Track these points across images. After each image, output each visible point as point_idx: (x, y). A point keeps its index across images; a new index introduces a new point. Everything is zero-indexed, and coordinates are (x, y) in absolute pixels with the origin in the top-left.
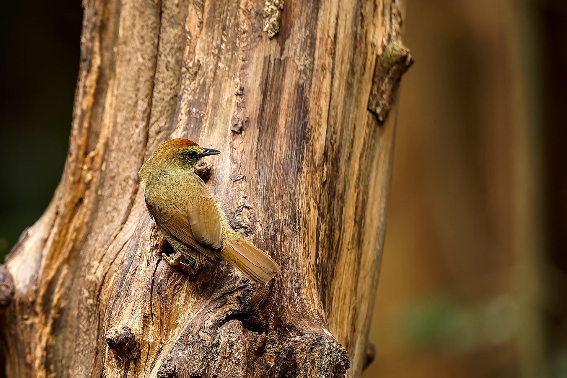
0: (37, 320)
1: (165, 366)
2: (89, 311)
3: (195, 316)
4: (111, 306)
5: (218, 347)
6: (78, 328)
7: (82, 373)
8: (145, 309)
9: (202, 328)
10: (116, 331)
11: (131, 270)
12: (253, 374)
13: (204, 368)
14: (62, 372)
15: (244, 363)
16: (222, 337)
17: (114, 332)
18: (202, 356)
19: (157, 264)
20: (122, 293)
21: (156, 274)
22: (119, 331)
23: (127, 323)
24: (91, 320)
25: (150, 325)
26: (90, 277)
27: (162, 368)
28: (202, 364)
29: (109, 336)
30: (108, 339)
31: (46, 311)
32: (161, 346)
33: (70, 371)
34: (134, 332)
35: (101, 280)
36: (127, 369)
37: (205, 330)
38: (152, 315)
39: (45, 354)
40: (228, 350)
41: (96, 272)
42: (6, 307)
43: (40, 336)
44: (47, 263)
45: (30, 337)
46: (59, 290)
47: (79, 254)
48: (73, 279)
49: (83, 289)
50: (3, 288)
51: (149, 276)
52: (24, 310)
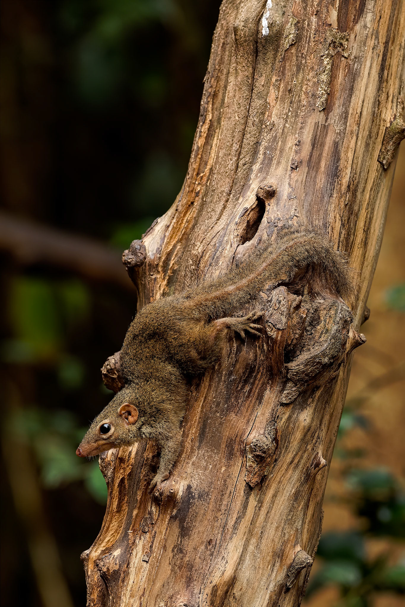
0: (158, 276)
2: (191, 273)
4: (206, 271)
5: (271, 302)
6: (184, 283)
11: (220, 250)
12: (292, 322)
15: (287, 314)
16: (274, 297)
19: (237, 247)
20: (214, 264)
21: (236, 253)
26: (194, 252)
31: (165, 271)
35: (201, 254)
37: (264, 291)
40: (277, 305)
41: (198, 249)
42: (140, 267)
43: (160, 286)
44: (168, 240)
45: (154, 286)
46: (174, 259)
47: (188, 237)
48: (183, 252)
49: (189, 259)
50: (139, 255)
51: (231, 254)
52: (151, 269)
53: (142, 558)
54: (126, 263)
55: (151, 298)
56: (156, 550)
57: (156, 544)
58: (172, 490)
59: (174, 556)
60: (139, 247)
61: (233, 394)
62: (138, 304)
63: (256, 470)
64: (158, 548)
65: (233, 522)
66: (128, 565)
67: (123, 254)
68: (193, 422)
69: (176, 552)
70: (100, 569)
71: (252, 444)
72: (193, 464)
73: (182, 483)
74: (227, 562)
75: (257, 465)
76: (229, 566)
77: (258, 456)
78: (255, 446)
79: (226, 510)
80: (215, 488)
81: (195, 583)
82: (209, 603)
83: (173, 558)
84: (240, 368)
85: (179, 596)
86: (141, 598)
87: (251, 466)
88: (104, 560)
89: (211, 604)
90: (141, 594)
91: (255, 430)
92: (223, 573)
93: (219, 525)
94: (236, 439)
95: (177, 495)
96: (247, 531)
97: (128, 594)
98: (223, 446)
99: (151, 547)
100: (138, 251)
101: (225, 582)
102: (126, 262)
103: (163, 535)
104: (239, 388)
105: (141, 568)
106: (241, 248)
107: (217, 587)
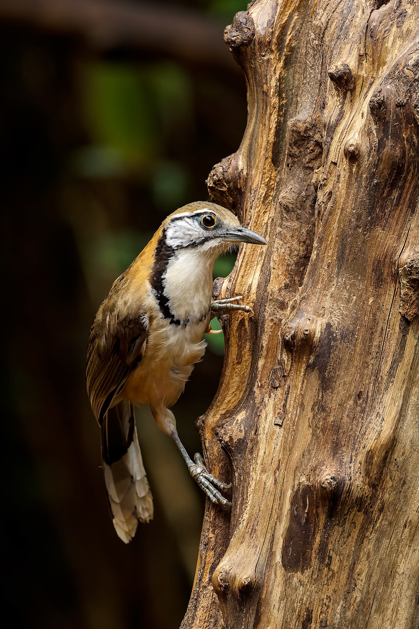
0: (272, 57)
1: (376, 96)
2: (314, 51)
3: (401, 56)
4: (333, 46)
6: (306, 64)
7: (308, 100)
8: (360, 50)
9: (406, 65)
10: (337, 67)
11: (349, 18)
13: (407, 98)
14: (292, 99)
17: (334, 68)
18: (406, 88)
19: (371, 13)
20: (342, 36)
21: (370, 21)
22: (339, 67)
23: (345, 61)
24: (316, 57)
25: (364, 62)
26: (316, 22)
27: (373, 98)
28: (406, 95)
29: (331, 71)
30: (330, 73)
31: (280, 50)
32: (373, 80)
33: (299, 99)
34: (351, 68)
35: (325, 25)
36: (345, 98)
37: (409, 68)
38: (366, 54)
39: (278, 84)
41: (321, 18)
42: (247, 46)
43: (275, 70)
44: (282, 10)
45: (267, 70)
46: (291, 33)
47: (307, 4)
48: (302, 24)
49: (310, 32)
50: (246, 30)
51: (364, 23)
52: (262, 48)
53: (274, 420)
54: (230, 42)
55: (265, 86)
56: (291, 410)
57: (291, 402)
58: (307, 330)
59: (314, 416)
60: (245, 20)
61: (378, 202)
62: (248, 94)
63: (414, 298)
64: (294, 407)
65: (388, 368)
66: (256, 431)
67: (225, 31)
68: (328, 242)
69: (317, 410)
70: (221, 438)
71: (406, 266)
72: (331, 297)
73: (319, 321)
74: (383, 420)
75: (414, 292)
76: (386, 424)
77: (414, 281)
78: (409, 267)
79: (378, 352)
80: (361, 326)
81: (344, 449)
82: (363, 474)
83: (314, 418)
84: (384, 168)
85: (324, 468)
86: (275, 473)
87: (406, 294)
88: (225, 426)
89: (366, 475)
90: (275, 468)
91: (409, 248)
92: (379, 434)
93: (370, 373)
94: (384, 261)
95: (313, 337)
96: (407, 378)
97: (259, 468)
98: (369, 270)
99: (284, 406)
100: (244, 26)
101: (382, 445)
102: (229, 40)
103: (299, 390)
104: (385, 195)
105: (273, 434)
106: (376, 14)
107: (372, 452)
